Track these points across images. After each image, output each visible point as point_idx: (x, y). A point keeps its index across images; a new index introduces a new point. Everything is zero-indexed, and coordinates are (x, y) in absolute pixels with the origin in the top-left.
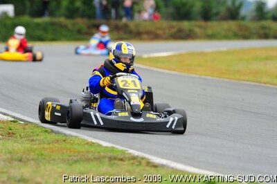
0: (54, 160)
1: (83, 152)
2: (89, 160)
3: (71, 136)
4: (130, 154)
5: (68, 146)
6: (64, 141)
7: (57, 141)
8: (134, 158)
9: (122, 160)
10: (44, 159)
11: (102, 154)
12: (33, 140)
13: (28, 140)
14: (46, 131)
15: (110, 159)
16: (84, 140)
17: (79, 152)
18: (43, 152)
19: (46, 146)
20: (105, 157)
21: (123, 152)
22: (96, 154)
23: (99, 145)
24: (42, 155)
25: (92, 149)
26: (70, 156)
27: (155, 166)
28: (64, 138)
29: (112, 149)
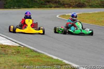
1: (46, 62)
3: (41, 53)
4: (64, 62)
5: (41, 59)
6: (39, 56)
7: (36, 56)
11: (54, 63)
12: (27, 56)
13: (25, 55)
14: (32, 51)
16: (46, 56)
17: (45, 62)
18: (31, 62)
19: (32, 59)
21: (61, 61)
23: (52, 58)
24: (31, 63)
25: (50, 60)
26: (42, 64)
28: (38, 54)
29: (57, 60)
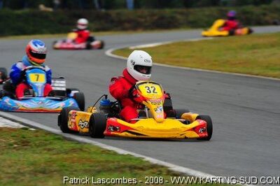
0: (76, 171)
1: (102, 162)
3: (85, 143)
4: (148, 162)
6: (81, 150)
7: (74, 150)
8: (154, 166)
9: (142, 169)
10: (66, 170)
11: (122, 163)
12: (49, 150)
13: (45, 149)
14: (59, 139)
15: (132, 168)
16: (99, 148)
17: (98, 162)
19: (65, 156)
20: (125, 166)
22: (116, 163)
23: (115, 154)
24: (64, 166)
25: (111, 158)
26: (91, 166)
27: (176, 174)
28: (78, 146)
29: (129, 158)
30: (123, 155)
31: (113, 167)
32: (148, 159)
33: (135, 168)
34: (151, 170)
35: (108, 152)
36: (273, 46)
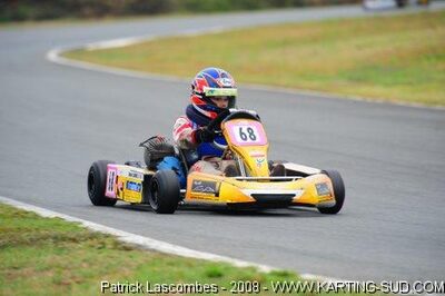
1: (11, 230)
2: (22, 243)
8: (93, 236)
9: (74, 240)
11: (43, 232)
15: (56, 239)
16: (11, 208)
17: (5, 231)
21: (74, 226)
22: (34, 232)
23: (36, 217)
25: (25, 224)
27: (127, 249)
29: (58, 222)
30: (47, 218)
31: (27, 239)
32: (87, 224)
33: (64, 239)
34: (89, 242)
35: (24, 215)
36: (315, 40)
